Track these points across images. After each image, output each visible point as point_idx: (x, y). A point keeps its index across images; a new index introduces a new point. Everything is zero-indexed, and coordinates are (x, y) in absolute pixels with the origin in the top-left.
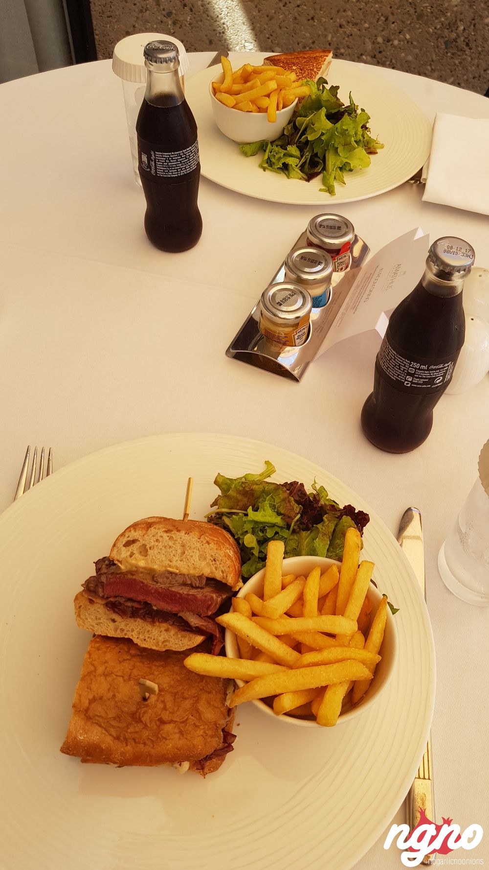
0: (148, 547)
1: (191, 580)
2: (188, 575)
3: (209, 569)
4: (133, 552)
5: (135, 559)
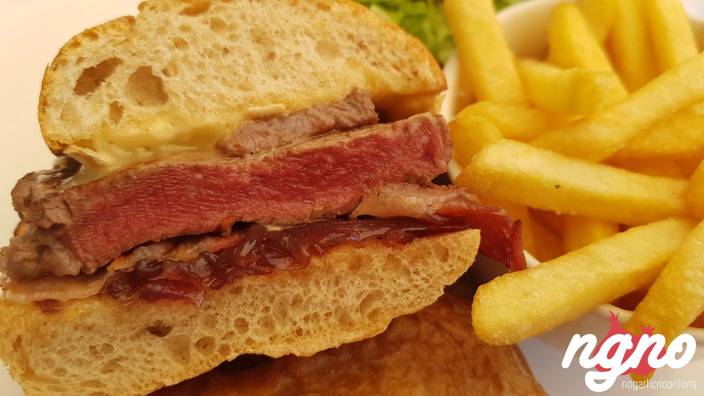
0: (157, 69)
1: (328, 113)
2: (314, 106)
3: (361, 72)
4: (116, 102)
5: (132, 121)
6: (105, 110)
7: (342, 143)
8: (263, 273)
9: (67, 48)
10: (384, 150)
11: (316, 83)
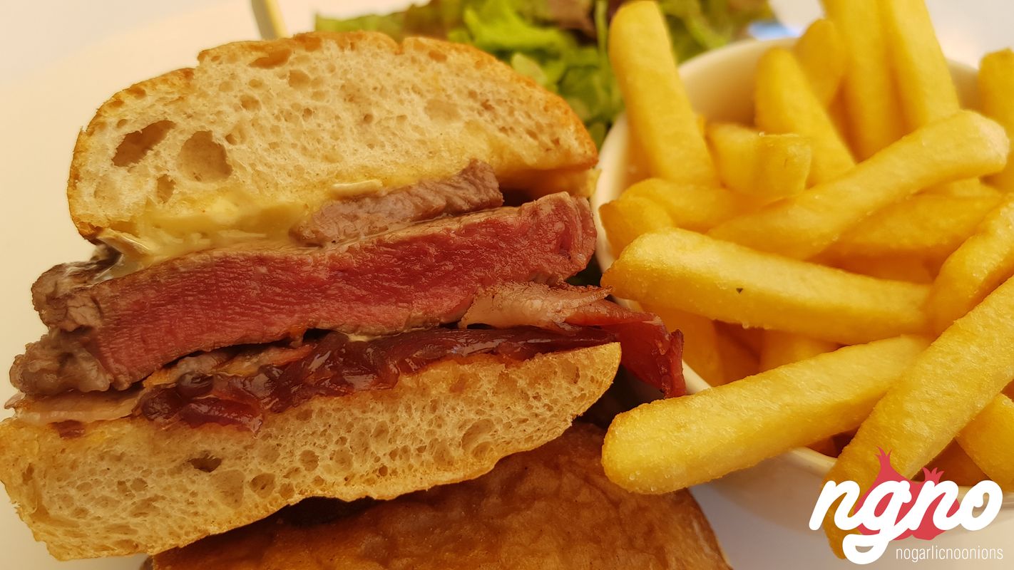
0: (218, 135)
1: (438, 192)
2: (421, 183)
3: (484, 140)
4: (166, 175)
5: (185, 200)
6: (151, 185)
7: (449, 230)
8: (337, 394)
9: (106, 108)
10: (503, 239)
11: (423, 154)
